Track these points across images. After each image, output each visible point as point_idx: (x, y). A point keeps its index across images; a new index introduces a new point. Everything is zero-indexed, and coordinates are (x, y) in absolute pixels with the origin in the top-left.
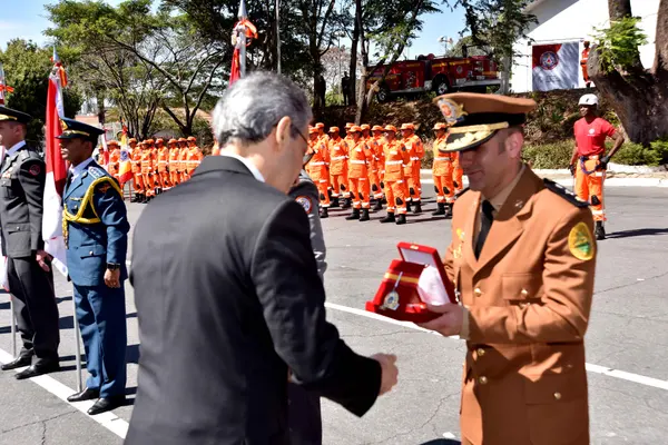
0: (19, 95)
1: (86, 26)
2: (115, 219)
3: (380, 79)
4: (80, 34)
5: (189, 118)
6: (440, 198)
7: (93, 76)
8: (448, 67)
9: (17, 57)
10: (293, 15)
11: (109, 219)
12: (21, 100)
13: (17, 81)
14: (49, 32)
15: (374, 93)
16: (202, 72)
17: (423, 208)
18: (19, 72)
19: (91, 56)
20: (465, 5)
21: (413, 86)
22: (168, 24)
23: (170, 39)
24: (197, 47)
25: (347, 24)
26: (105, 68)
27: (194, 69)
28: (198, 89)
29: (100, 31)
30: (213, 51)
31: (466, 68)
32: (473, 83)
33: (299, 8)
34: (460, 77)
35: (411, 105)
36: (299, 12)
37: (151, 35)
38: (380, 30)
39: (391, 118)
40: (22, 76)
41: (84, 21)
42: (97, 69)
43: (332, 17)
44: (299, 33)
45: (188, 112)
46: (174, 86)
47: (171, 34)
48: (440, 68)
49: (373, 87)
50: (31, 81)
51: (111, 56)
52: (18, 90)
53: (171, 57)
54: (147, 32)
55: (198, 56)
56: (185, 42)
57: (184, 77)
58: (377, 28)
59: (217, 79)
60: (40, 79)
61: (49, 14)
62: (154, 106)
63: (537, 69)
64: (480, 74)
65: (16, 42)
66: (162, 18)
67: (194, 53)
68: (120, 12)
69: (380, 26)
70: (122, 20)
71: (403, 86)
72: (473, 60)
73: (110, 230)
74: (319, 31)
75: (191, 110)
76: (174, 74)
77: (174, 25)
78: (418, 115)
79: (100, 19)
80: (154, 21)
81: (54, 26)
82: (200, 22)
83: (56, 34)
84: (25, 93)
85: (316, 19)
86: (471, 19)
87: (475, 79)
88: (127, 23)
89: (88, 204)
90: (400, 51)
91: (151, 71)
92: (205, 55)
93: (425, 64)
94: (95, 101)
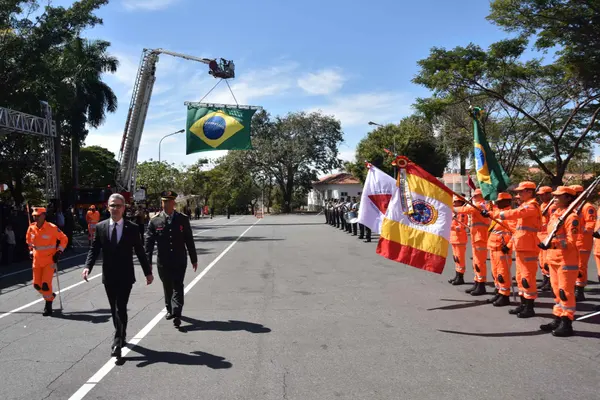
9: (405, 129)
18: (405, 139)
50: (413, 145)
65: (406, 120)
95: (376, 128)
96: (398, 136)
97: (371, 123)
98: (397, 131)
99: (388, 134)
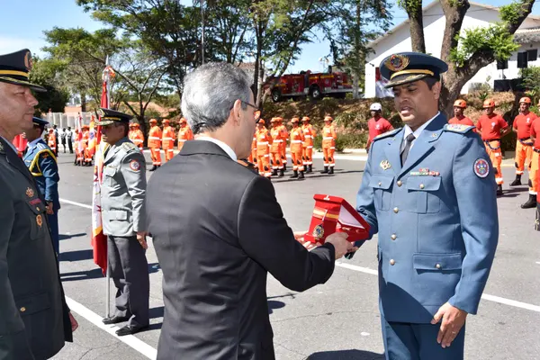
1: (71, 45)
2: (51, 174)
3: (271, 86)
4: (66, 51)
5: (143, 110)
6: (295, 167)
7: (77, 80)
8: (319, 79)
10: (216, 41)
11: (47, 174)
14: (45, 49)
15: (267, 96)
16: (153, 78)
17: (285, 173)
19: (76, 66)
20: (330, 39)
21: (296, 91)
22: (130, 45)
23: (131, 56)
24: (150, 61)
25: (251, 49)
26: (85, 74)
27: (147, 76)
28: (150, 90)
29: (81, 49)
30: (160, 64)
31: (332, 80)
32: (335, 91)
33: (220, 36)
34: (328, 86)
35: (294, 104)
36: (220, 40)
37: (118, 52)
38: (273, 53)
39: (280, 113)
41: (70, 42)
42: (79, 74)
43: (242, 44)
44: (219, 53)
45: (141, 105)
46: (132, 87)
47: (132, 52)
48: (313, 80)
49: (267, 91)
51: (89, 66)
53: (131, 68)
54: (114, 50)
55: (150, 67)
56: (141, 58)
57: (140, 81)
58: (271, 52)
59: (164, 83)
60: (41, 81)
61: (46, 37)
62: (119, 101)
63: (379, 83)
64: (340, 84)
66: (125, 41)
67: (147, 65)
68: (95, 37)
69: (273, 50)
70: (96, 42)
71: (290, 91)
72: (336, 75)
73: (47, 180)
74: (233, 53)
75: (144, 104)
76: (133, 79)
77: (133, 46)
78: (298, 111)
79: (81, 41)
80: (119, 43)
81: (49, 45)
82: (152, 44)
83: (50, 50)
85: (231, 45)
86: (333, 48)
87: (337, 88)
88: (100, 44)
89: (35, 165)
90: (285, 68)
91: (117, 78)
92: (155, 67)
93: (305, 77)
94: (79, 96)
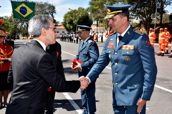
0: (80, 20)
9: (80, 11)
12: (80, 21)
13: (80, 17)
18: (80, 15)
29: (104, 2)
40: (81, 16)
50: (83, 17)
52: (80, 19)
65: (80, 8)
84: (81, 20)
95: (70, 10)
96: (78, 14)
97: (69, 9)
98: (77, 12)
99: (75, 13)
